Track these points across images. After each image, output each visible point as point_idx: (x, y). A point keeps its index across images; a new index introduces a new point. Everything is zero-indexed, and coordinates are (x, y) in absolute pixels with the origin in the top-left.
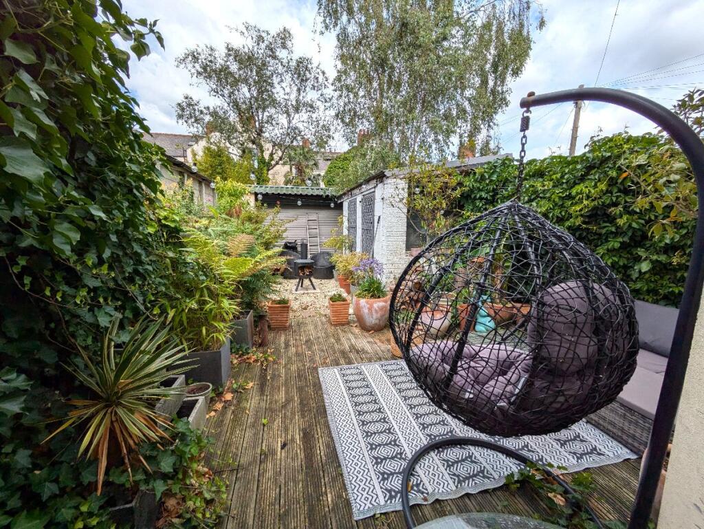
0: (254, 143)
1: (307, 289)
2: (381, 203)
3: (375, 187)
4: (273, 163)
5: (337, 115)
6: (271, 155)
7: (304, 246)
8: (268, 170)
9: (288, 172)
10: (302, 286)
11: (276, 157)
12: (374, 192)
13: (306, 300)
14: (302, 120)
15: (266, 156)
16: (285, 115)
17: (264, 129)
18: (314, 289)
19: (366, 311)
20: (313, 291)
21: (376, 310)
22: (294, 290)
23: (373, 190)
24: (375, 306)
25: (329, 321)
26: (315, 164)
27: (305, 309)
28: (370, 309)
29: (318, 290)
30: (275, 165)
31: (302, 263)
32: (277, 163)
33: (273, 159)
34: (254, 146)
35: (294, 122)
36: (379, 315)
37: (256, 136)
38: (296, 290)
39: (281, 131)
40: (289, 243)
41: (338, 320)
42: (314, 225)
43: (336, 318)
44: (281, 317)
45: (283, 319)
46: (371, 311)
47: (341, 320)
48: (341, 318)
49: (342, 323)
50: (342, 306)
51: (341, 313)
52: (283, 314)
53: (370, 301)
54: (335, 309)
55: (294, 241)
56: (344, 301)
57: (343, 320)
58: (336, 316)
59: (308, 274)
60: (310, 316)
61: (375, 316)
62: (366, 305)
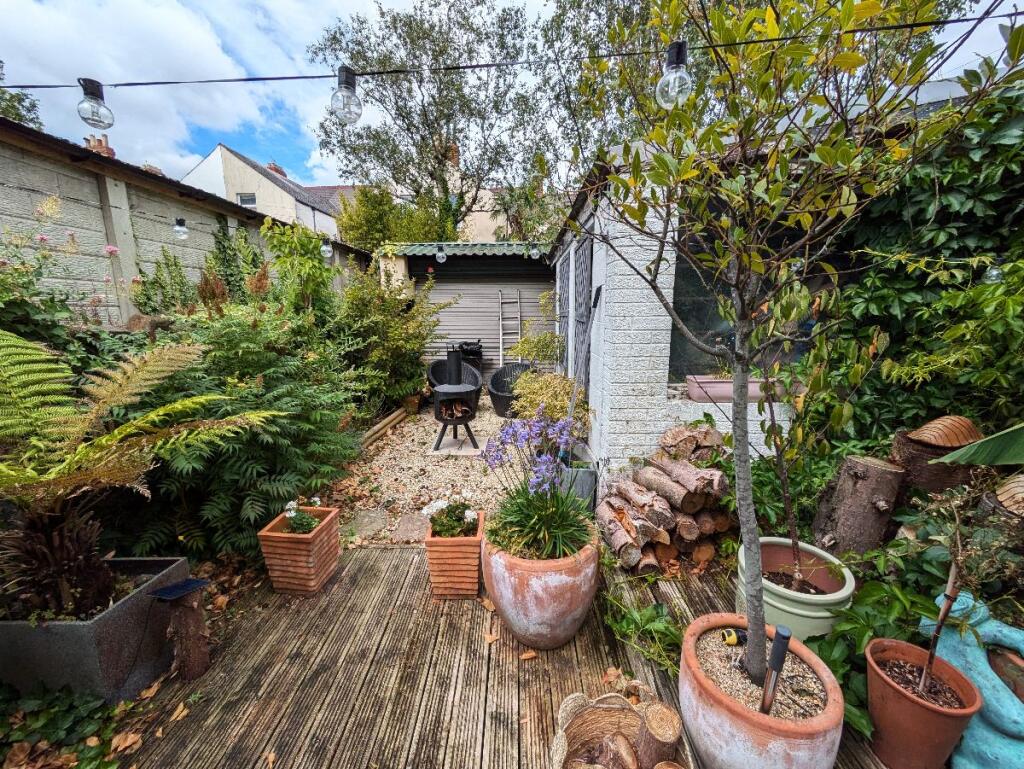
0: (432, 176)
2: (604, 252)
3: (593, 214)
6: (461, 196)
8: (456, 222)
10: (455, 437)
11: (467, 199)
18: (476, 446)
19: (506, 592)
20: (472, 452)
21: (537, 599)
22: (433, 446)
23: (591, 222)
24: (536, 585)
28: (518, 591)
30: (466, 214)
31: (445, 394)
32: (470, 210)
33: (463, 203)
34: (434, 184)
41: (447, 585)
42: (512, 311)
43: (442, 579)
44: (294, 564)
45: (299, 570)
46: (524, 597)
47: (458, 586)
48: (456, 580)
49: (461, 592)
50: (457, 549)
51: (457, 568)
52: (298, 558)
53: (520, 566)
54: (436, 555)
55: (476, 341)
56: (466, 535)
57: (463, 586)
58: (441, 574)
59: (460, 415)
60: (408, 542)
61: (535, 613)
62: (507, 575)
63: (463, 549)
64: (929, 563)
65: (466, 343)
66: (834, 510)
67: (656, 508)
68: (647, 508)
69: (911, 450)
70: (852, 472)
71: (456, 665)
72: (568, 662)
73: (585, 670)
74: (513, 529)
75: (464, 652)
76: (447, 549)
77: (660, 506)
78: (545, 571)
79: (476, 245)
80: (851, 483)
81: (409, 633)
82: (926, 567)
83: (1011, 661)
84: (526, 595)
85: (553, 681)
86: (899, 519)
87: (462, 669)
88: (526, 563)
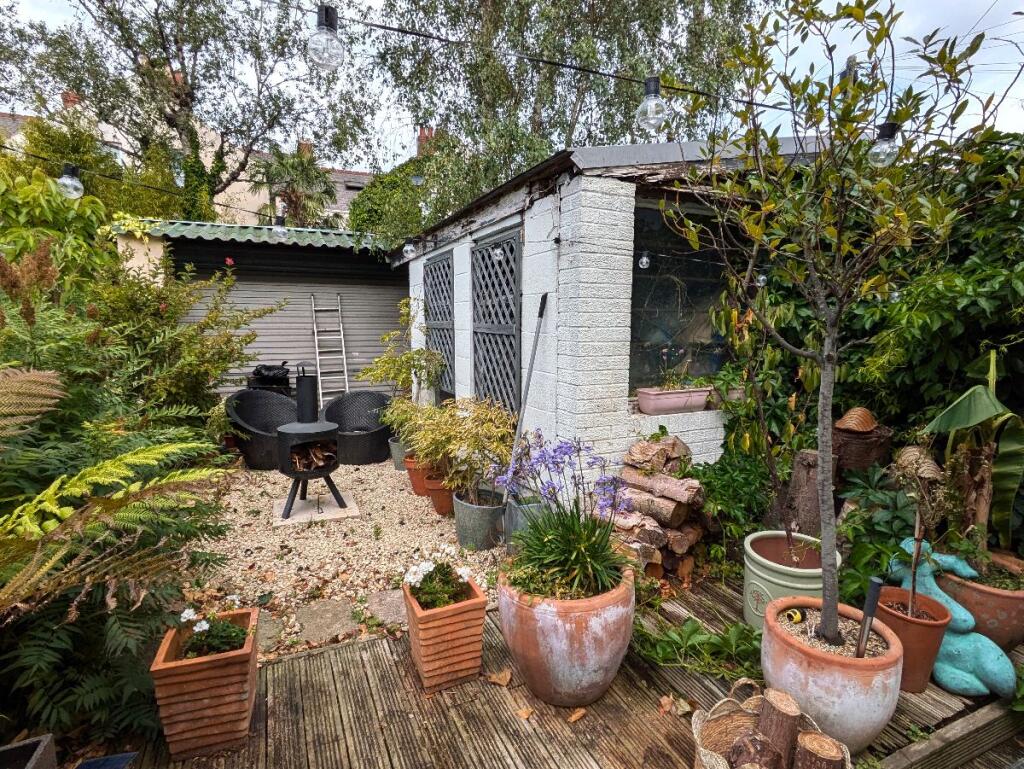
0: (171, 122)
1: (319, 504)
2: (551, 256)
3: (522, 212)
4: (225, 176)
5: (382, 56)
6: (220, 156)
7: (309, 383)
8: (213, 193)
9: (265, 206)
10: (303, 497)
11: (231, 162)
12: (521, 224)
13: (319, 550)
14: (295, 74)
15: (208, 160)
16: (250, 58)
17: (199, 95)
18: (342, 504)
19: (559, 645)
20: (339, 513)
21: (597, 641)
22: (279, 511)
23: (517, 220)
24: (595, 624)
25: (408, 663)
26: (326, 192)
27: (315, 595)
28: (574, 638)
29: (353, 509)
30: (228, 183)
31: (298, 435)
32: (234, 177)
33: (223, 168)
34: (174, 133)
35: (273, 80)
36: (606, 656)
37: (177, 108)
38: (287, 515)
39: (243, 101)
40: (269, 368)
41: (445, 670)
42: (329, 322)
43: (437, 664)
44: (215, 702)
45: (223, 710)
46: (581, 643)
47: (457, 667)
48: (456, 659)
49: (461, 675)
50: (460, 618)
51: (457, 643)
52: (224, 691)
53: (576, 607)
54: (433, 633)
55: (280, 363)
56: (456, 602)
57: (464, 666)
58: (437, 657)
59: (321, 464)
60: (335, 640)
61: (593, 660)
62: (560, 623)
63: (466, 616)
64: (878, 524)
65: (264, 367)
66: (793, 499)
67: (647, 527)
68: (637, 531)
69: (843, 437)
70: (805, 463)
71: (506, 754)
72: (617, 708)
73: (637, 709)
74: (552, 571)
75: (504, 737)
76: (448, 621)
77: (651, 524)
78: (603, 607)
79: (246, 228)
80: (804, 472)
81: (423, 742)
82: (878, 528)
83: (950, 580)
84: (585, 639)
85: (616, 731)
86: (842, 497)
87: (515, 755)
88: (583, 603)
